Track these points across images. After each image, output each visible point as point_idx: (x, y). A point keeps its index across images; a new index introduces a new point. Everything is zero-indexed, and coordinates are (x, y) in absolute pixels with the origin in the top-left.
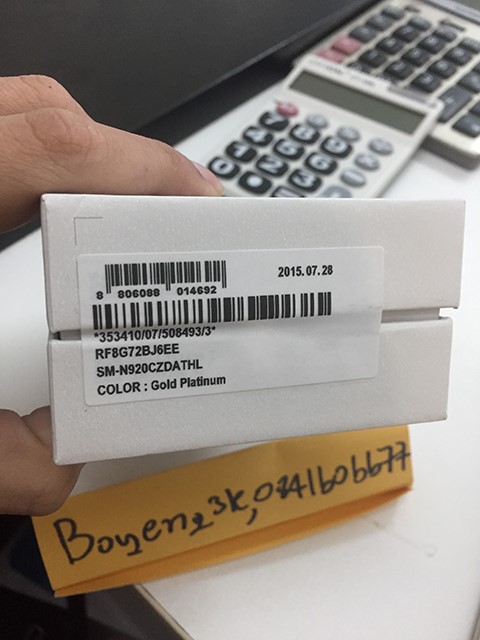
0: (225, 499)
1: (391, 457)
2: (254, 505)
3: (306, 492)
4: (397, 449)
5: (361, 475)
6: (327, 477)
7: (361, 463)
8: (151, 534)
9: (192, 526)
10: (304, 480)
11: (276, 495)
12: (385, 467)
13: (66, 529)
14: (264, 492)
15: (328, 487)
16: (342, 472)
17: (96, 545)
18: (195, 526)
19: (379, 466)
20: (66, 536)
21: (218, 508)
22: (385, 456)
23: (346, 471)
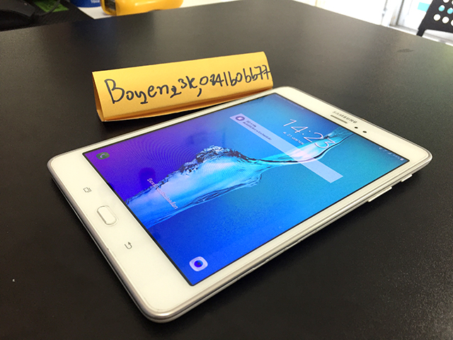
0: (186, 81)
1: (261, 73)
2: (200, 86)
3: (224, 83)
4: (263, 69)
5: (248, 78)
6: (233, 77)
7: (248, 73)
8: (152, 93)
9: (171, 93)
10: (222, 78)
11: (210, 83)
12: (259, 76)
13: (111, 85)
14: (204, 81)
15: (234, 82)
16: (239, 75)
17: (125, 95)
18: (173, 93)
19: (257, 75)
20: (111, 88)
21: (184, 85)
22: (258, 71)
23: (241, 75)
